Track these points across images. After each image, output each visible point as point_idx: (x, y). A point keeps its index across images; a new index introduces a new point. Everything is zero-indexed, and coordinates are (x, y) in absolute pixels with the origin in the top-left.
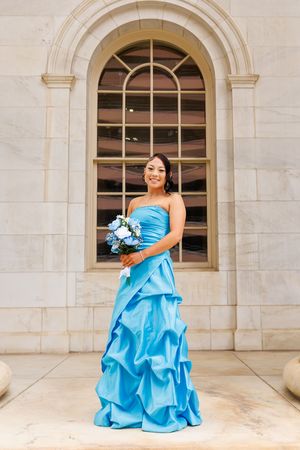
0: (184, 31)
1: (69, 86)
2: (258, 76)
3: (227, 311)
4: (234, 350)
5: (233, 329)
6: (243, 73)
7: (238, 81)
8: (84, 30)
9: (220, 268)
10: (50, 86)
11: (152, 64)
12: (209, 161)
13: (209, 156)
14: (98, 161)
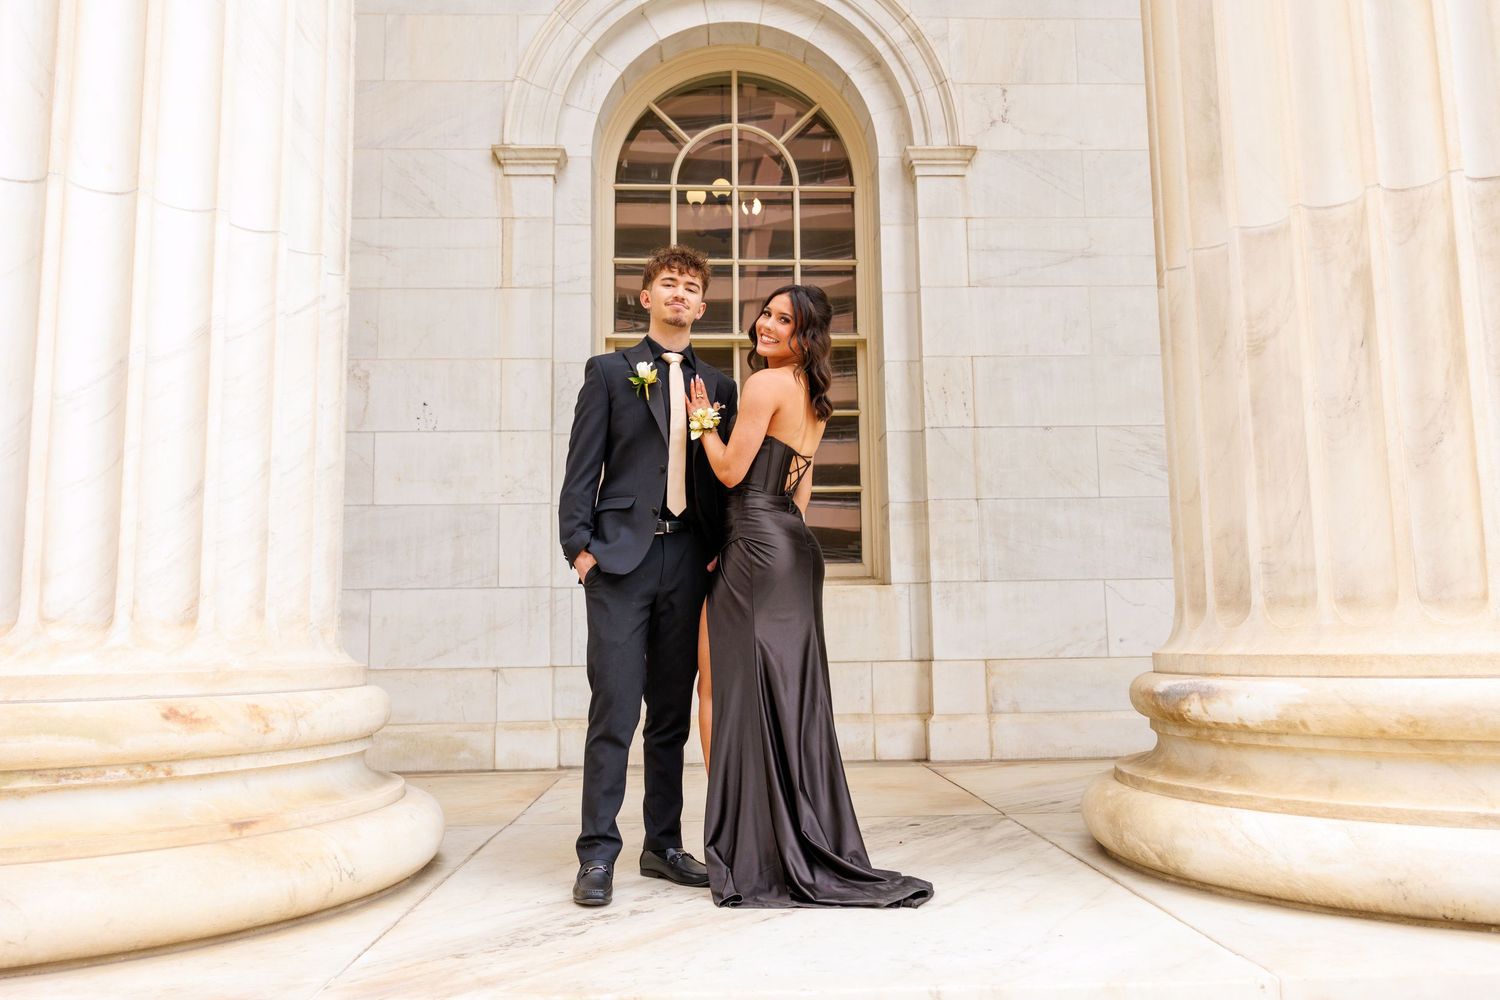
0: (809, 48)
1: (552, 171)
2: (974, 150)
3: (908, 674)
4: (927, 760)
5: (926, 713)
6: (939, 140)
7: (931, 161)
8: (586, 46)
9: (894, 579)
10: (509, 170)
11: (735, 126)
12: (864, 342)
13: (863, 331)
14: (617, 341)
